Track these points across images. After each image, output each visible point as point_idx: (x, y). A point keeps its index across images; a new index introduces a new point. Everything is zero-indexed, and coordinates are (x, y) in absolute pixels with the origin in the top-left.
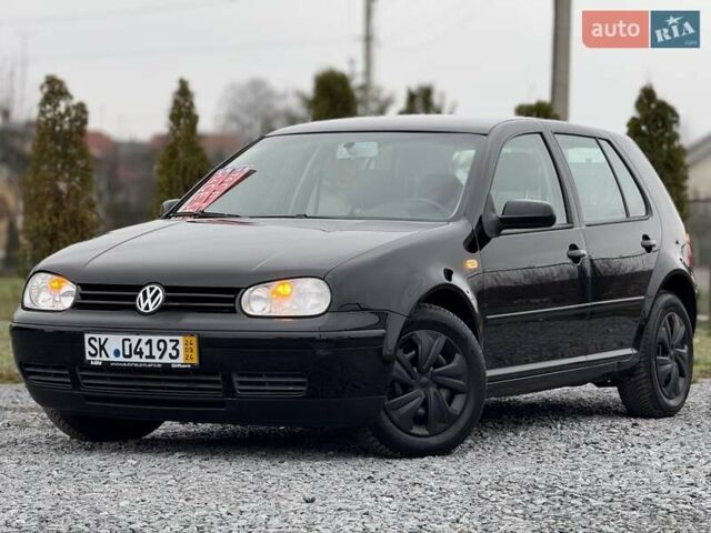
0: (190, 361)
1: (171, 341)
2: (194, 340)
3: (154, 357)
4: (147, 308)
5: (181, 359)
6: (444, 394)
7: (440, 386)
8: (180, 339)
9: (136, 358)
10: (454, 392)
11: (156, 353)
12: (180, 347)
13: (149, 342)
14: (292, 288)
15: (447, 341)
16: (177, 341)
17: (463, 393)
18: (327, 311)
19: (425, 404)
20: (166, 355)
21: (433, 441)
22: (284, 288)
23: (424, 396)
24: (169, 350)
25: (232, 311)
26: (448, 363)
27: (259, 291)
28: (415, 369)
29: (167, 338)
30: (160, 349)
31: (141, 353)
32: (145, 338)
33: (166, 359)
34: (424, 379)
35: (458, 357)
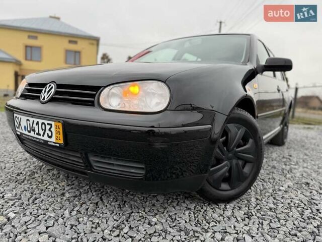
0: (58, 141)
1: (48, 124)
2: (60, 125)
3: (40, 135)
4: (44, 99)
5: (53, 139)
6: (240, 163)
7: (239, 158)
8: (53, 123)
9: (32, 134)
10: (246, 162)
11: (41, 132)
12: (53, 129)
13: (37, 123)
14: (139, 88)
15: (246, 131)
16: (51, 125)
17: (251, 162)
18: (165, 110)
19: (230, 171)
20: (46, 135)
21: (232, 192)
22: (134, 88)
23: (229, 166)
24: (47, 131)
25: (92, 104)
26: (245, 145)
27: (115, 89)
28: (225, 148)
29: (46, 122)
30: (43, 130)
31: (34, 130)
32: (36, 120)
33: (46, 138)
34: (230, 155)
35: (251, 141)
